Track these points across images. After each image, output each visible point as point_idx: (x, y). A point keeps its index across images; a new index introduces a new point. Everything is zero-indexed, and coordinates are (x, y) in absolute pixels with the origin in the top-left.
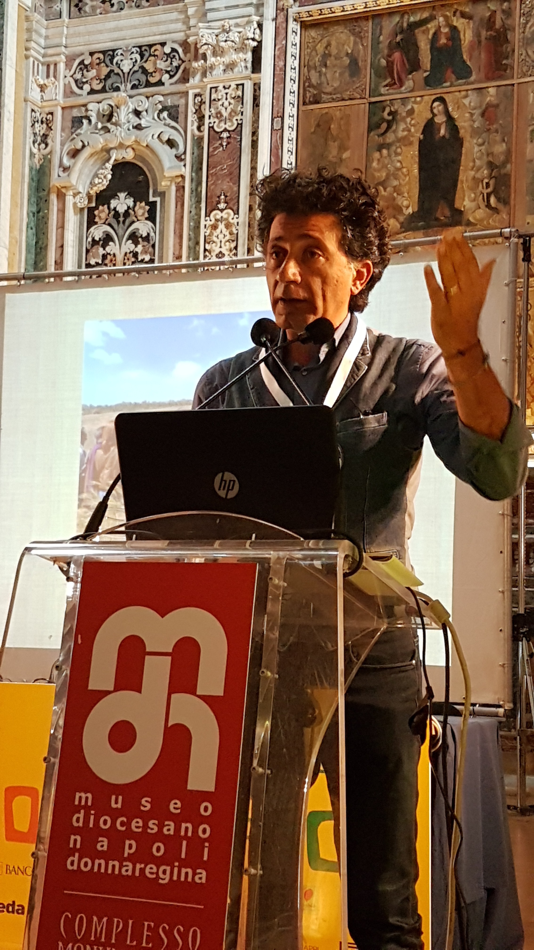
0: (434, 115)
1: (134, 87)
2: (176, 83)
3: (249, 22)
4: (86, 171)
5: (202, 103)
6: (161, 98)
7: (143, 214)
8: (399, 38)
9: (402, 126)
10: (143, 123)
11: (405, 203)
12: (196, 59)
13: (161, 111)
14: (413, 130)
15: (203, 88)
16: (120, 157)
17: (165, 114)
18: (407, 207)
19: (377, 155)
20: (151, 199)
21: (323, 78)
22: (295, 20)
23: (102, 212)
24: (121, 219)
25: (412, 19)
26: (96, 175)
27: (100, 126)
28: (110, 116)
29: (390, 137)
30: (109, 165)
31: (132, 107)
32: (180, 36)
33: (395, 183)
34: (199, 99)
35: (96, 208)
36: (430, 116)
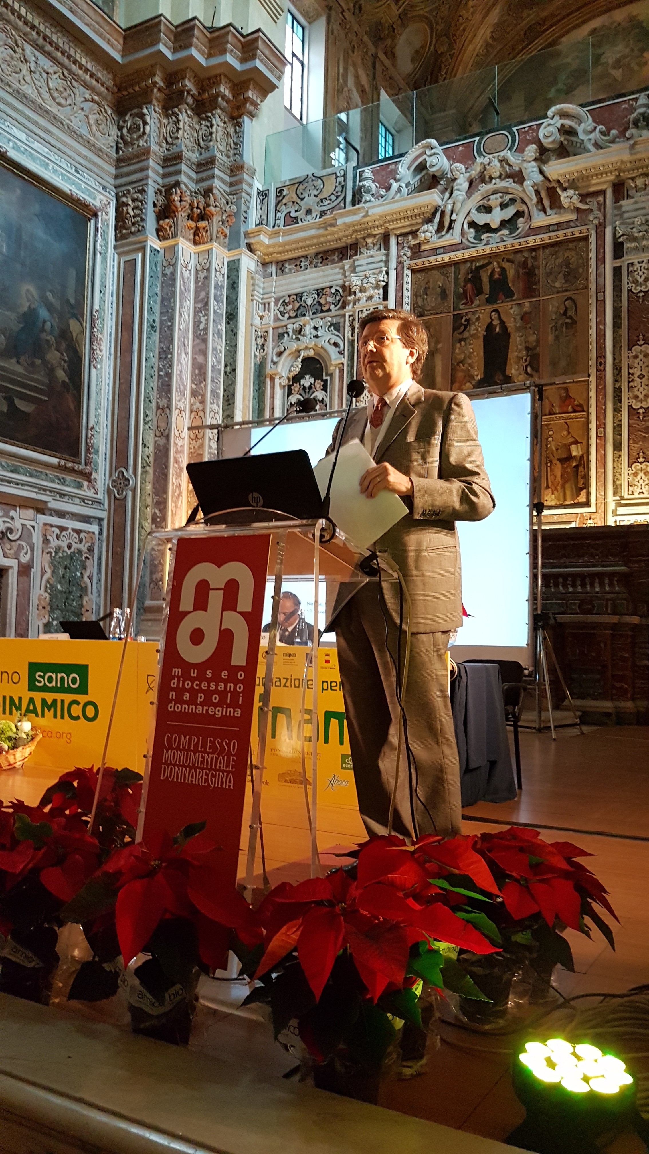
0: (492, 320)
1: (314, 313)
2: (338, 309)
3: (381, 272)
4: (286, 364)
5: (354, 320)
6: (330, 319)
7: (320, 387)
8: (470, 276)
9: (473, 327)
10: (319, 334)
11: (476, 373)
12: (350, 295)
13: (330, 326)
14: (480, 329)
15: (354, 312)
16: (306, 355)
17: (332, 328)
18: (477, 375)
19: (458, 345)
20: (324, 378)
21: (425, 302)
22: (408, 268)
23: (296, 387)
24: (307, 391)
25: (478, 264)
26: (292, 366)
27: (294, 337)
28: (300, 331)
29: (466, 334)
30: (300, 360)
31: (312, 325)
32: (340, 282)
33: (470, 361)
34: (352, 318)
35: (293, 385)
36: (490, 320)
